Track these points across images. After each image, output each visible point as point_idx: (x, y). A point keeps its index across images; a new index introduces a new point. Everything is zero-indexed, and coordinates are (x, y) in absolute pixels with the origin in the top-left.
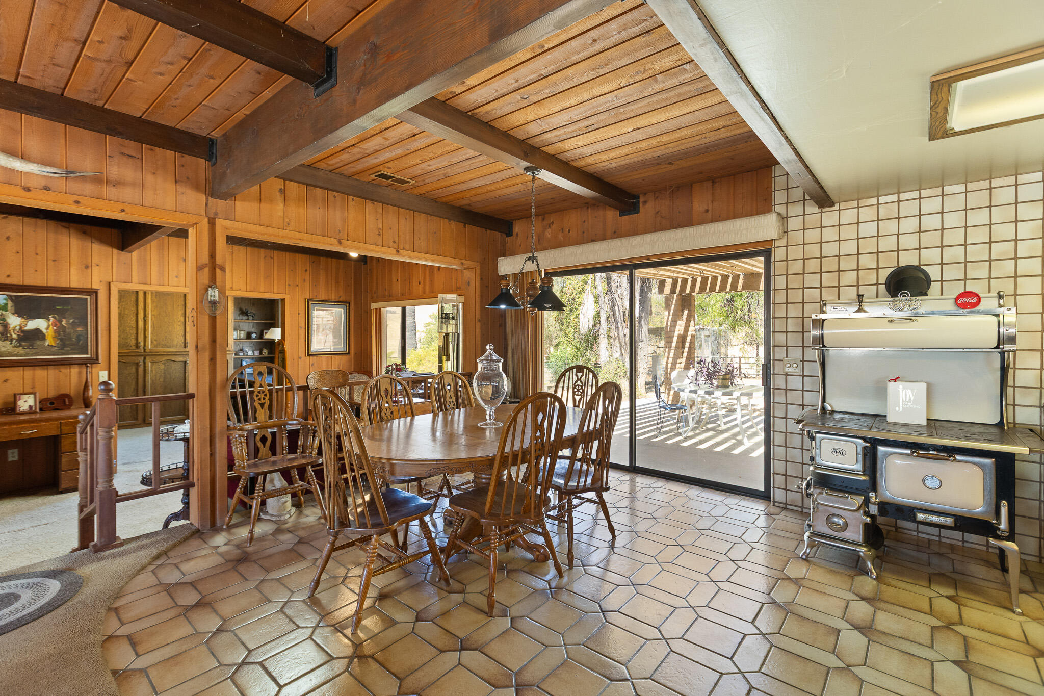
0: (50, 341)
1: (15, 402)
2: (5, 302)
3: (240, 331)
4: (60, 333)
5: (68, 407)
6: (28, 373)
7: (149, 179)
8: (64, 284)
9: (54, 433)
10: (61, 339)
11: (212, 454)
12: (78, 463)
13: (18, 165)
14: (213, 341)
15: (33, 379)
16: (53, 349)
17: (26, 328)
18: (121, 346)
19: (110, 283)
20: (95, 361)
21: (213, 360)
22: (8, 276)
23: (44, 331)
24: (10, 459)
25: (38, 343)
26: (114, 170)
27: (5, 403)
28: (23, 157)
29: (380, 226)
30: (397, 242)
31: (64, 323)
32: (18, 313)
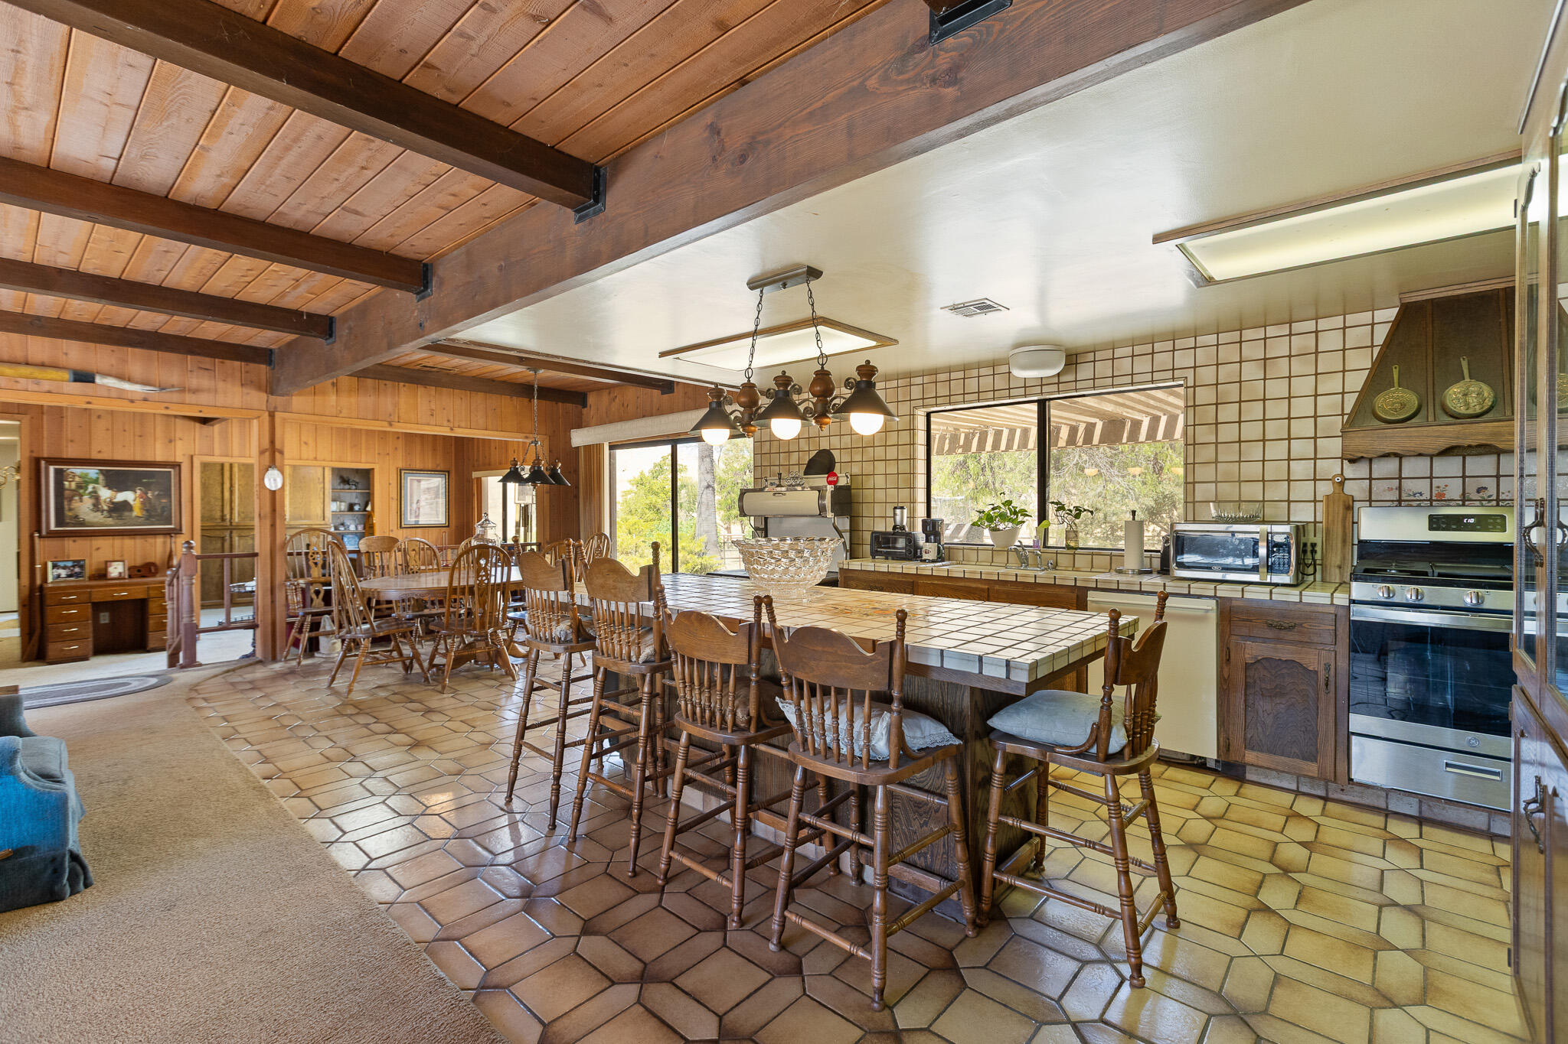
0: (137, 512)
1: (106, 569)
2: (96, 476)
3: (341, 502)
4: (146, 504)
5: (154, 575)
6: (118, 542)
7: (221, 385)
8: (150, 458)
9: (141, 596)
10: (147, 511)
11: (273, 602)
12: (166, 610)
13: (127, 386)
14: (274, 510)
15: (122, 548)
16: (140, 520)
17: (115, 500)
18: (203, 518)
19: (192, 457)
20: (178, 531)
21: (273, 525)
22: (100, 452)
23: (132, 503)
24: (102, 622)
25: (126, 514)
26: (194, 381)
27: (98, 570)
28: (130, 380)
29: (433, 407)
30: (452, 420)
31: (150, 495)
32: (109, 485)
